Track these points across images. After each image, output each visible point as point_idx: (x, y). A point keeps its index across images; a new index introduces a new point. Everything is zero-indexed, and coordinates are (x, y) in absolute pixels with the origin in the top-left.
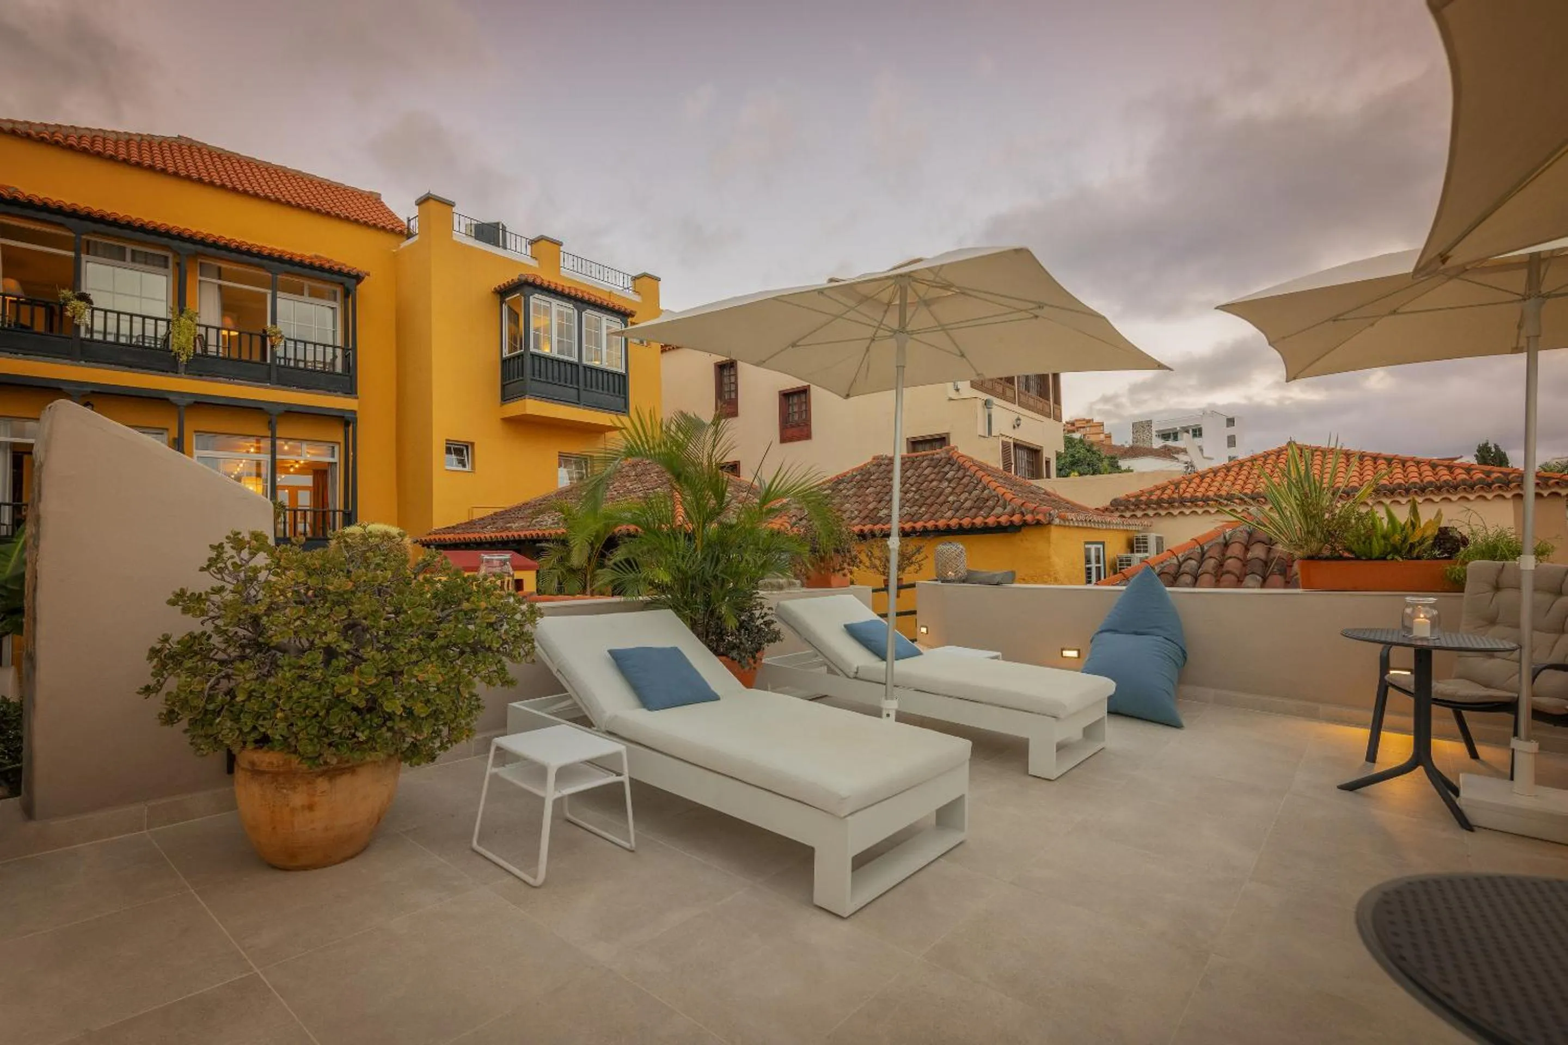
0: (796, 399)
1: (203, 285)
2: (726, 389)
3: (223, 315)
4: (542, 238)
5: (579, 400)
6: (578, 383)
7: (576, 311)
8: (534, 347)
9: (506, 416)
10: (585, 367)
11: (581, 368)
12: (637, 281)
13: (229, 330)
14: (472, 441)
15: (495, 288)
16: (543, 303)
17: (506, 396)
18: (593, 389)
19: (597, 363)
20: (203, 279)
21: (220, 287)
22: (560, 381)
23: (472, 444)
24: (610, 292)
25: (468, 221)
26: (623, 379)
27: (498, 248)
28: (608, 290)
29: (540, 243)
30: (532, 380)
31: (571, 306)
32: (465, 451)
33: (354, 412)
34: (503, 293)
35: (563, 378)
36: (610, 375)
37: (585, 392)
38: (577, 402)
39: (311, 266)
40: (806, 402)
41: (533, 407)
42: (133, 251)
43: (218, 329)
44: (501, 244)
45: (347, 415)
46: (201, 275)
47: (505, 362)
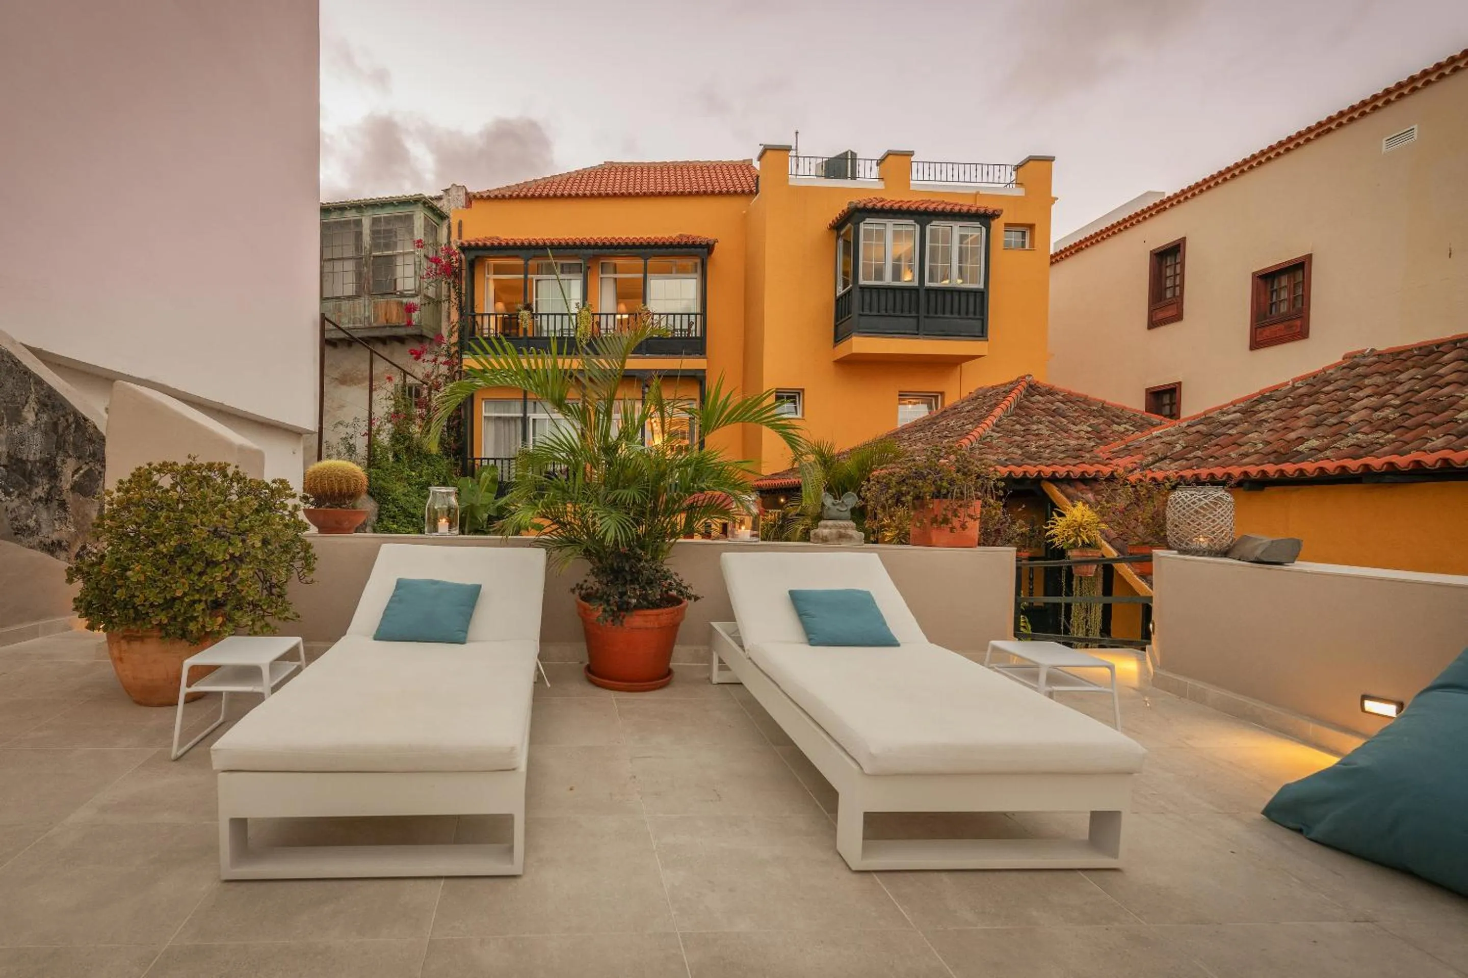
0: (1284, 281)
1: (603, 280)
2: (1169, 283)
3: (618, 303)
4: (889, 154)
5: (918, 330)
6: (918, 312)
7: (918, 227)
8: (864, 279)
9: (838, 357)
10: (929, 290)
11: (922, 294)
12: (1020, 170)
13: (622, 314)
14: (802, 387)
15: (830, 225)
16: (875, 227)
17: (839, 337)
18: (939, 315)
19: (947, 282)
20: (602, 276)
21: (615, 279)
22: (894, 311)
23: (803, 390)
24: (977, 193)
25: (820, 161)
26: (981, 296)
27: (845, 181)
28: (974, 192)
29: (887, 160)
30: (861, 315)
31: (912, 222)
32: (797, 398)
33: (704, 371)
34: (837, 226)
35: (898, 307)
36: (963, 294)
37: (927, 320)
38: (916, 332)
39: (679, 246)
40: (1303, 282)
41: (861, 344)
42: (562, 265)
43: (615, 315)
44: (849, 175)
45: (698, 375)
46: (602, 273)
47: (837, 300)
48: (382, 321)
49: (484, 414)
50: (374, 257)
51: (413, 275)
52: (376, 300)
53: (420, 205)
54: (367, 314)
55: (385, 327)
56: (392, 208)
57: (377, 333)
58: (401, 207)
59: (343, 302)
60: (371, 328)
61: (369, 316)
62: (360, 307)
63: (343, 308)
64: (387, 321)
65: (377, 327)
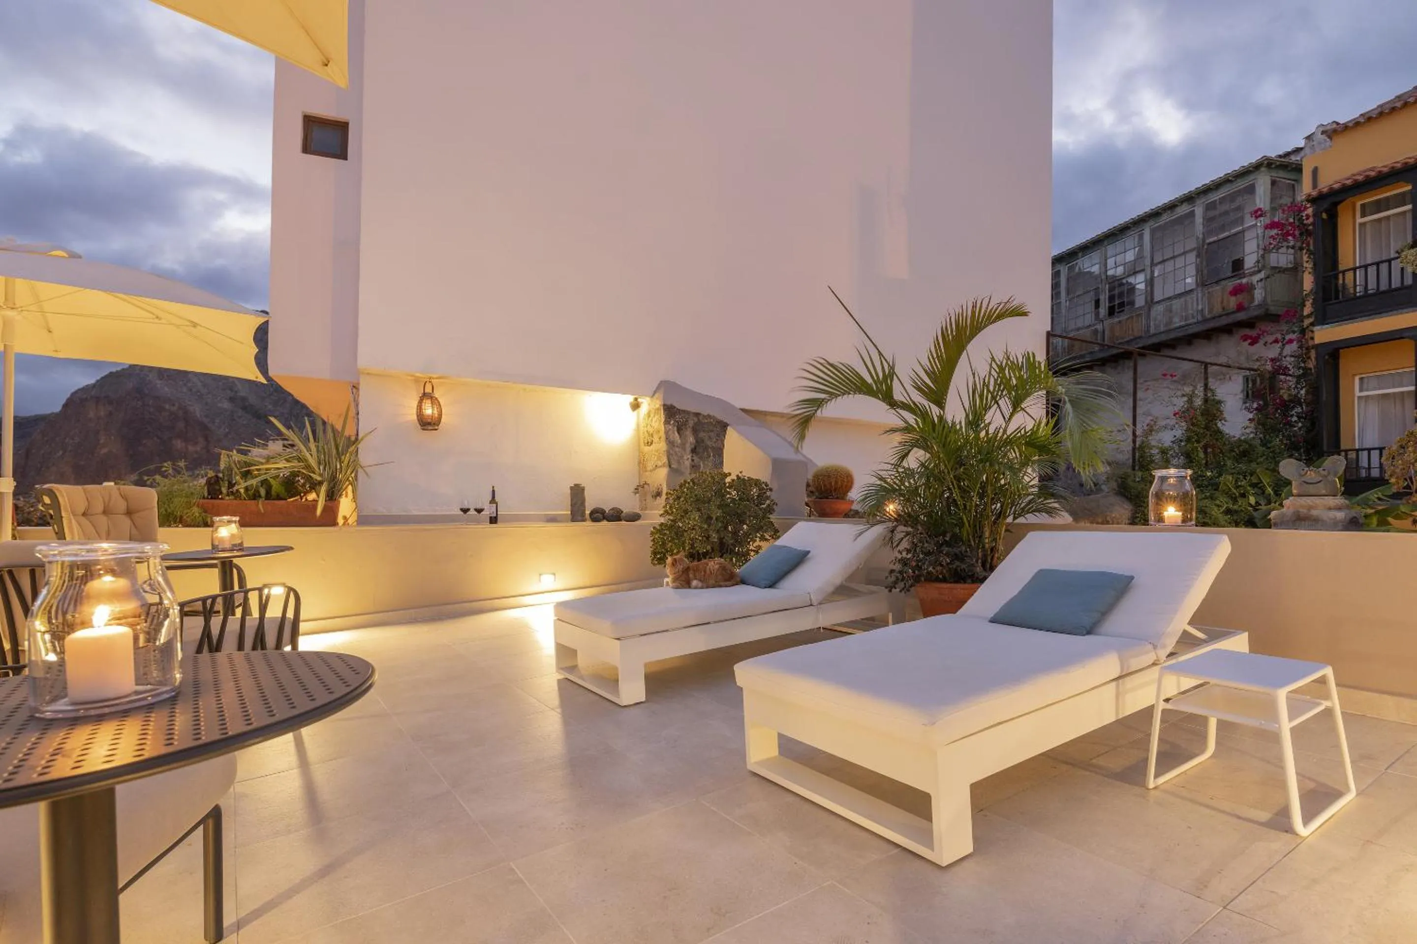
48: (1218, 310)
49: (1358, 393)
50: (1209, 244)
51: (1256, 250)
52: (1210, 290)
53: (1263, 169)
54: (1200, 307)
55: (1220, 316)
56: (1228, 185)
57: (1212, 325)
58: (1239, 180)
59: (1174, 302)
60: (1206, 320)
61: (1202, 310)
62: (1192, 303)
63: (1174, 307)
64: (1223, 309)
65: (1214, 318)
